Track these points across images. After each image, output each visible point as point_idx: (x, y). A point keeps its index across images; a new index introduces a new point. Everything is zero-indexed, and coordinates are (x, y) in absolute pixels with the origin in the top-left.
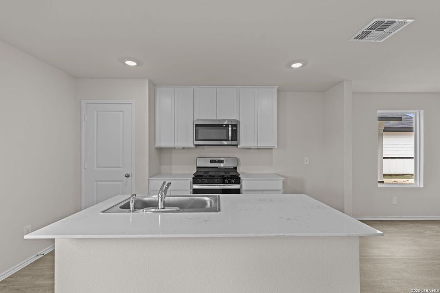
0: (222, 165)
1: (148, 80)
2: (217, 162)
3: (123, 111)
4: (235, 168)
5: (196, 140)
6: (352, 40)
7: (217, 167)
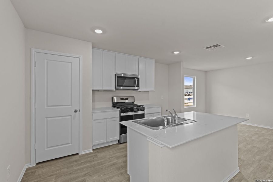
0: (127, 101)
1: (91, 43)
2: (124, 99)
3: (72, 63)
4: (134, 102)
5: (118, 86)
6: (204, 48)
7: (124, 102)
